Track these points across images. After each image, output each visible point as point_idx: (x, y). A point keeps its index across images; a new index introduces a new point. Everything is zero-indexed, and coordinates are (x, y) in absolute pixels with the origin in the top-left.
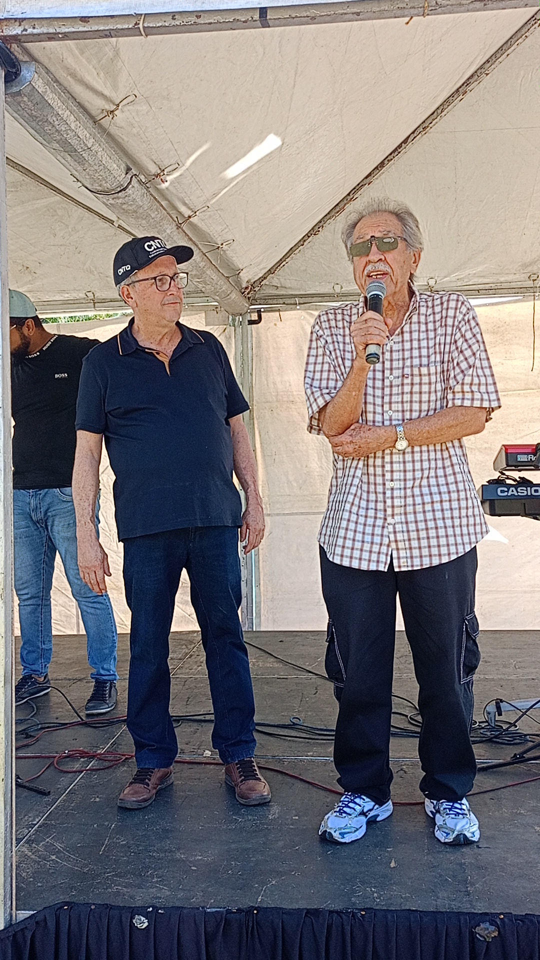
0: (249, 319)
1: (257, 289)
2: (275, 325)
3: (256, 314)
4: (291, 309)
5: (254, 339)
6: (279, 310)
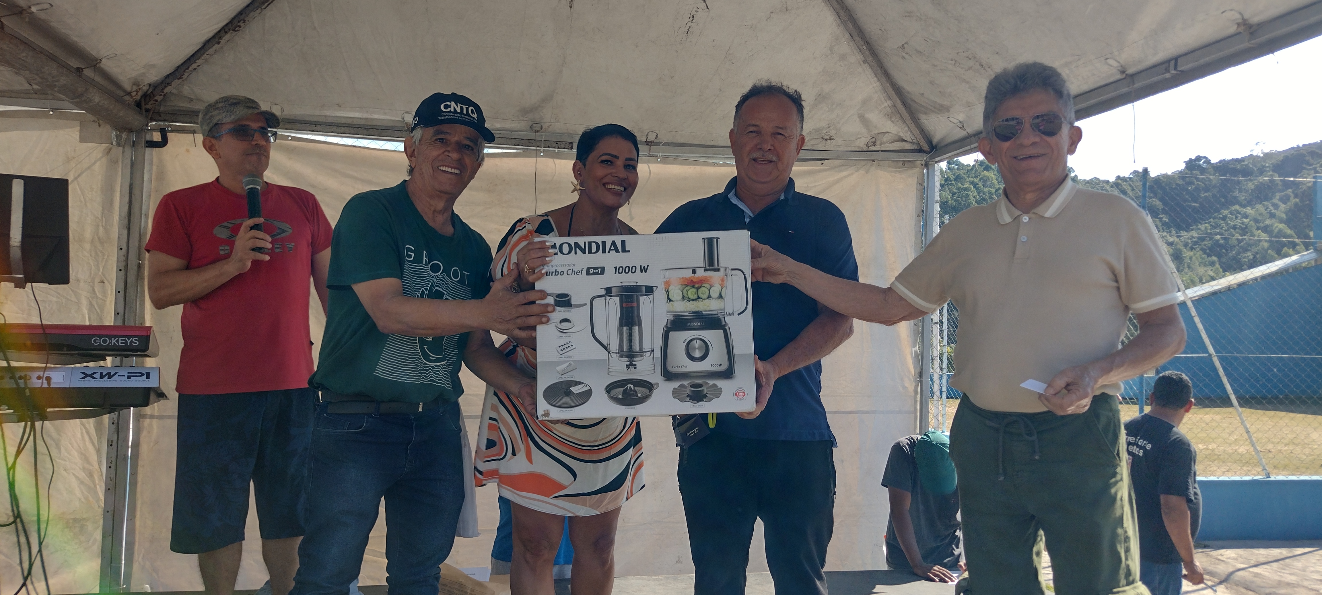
0: (148, 138)
1: (159, 98)
2: (188, 151)
3: (160, 133)
5: (154, 168)
6: (194, 131)
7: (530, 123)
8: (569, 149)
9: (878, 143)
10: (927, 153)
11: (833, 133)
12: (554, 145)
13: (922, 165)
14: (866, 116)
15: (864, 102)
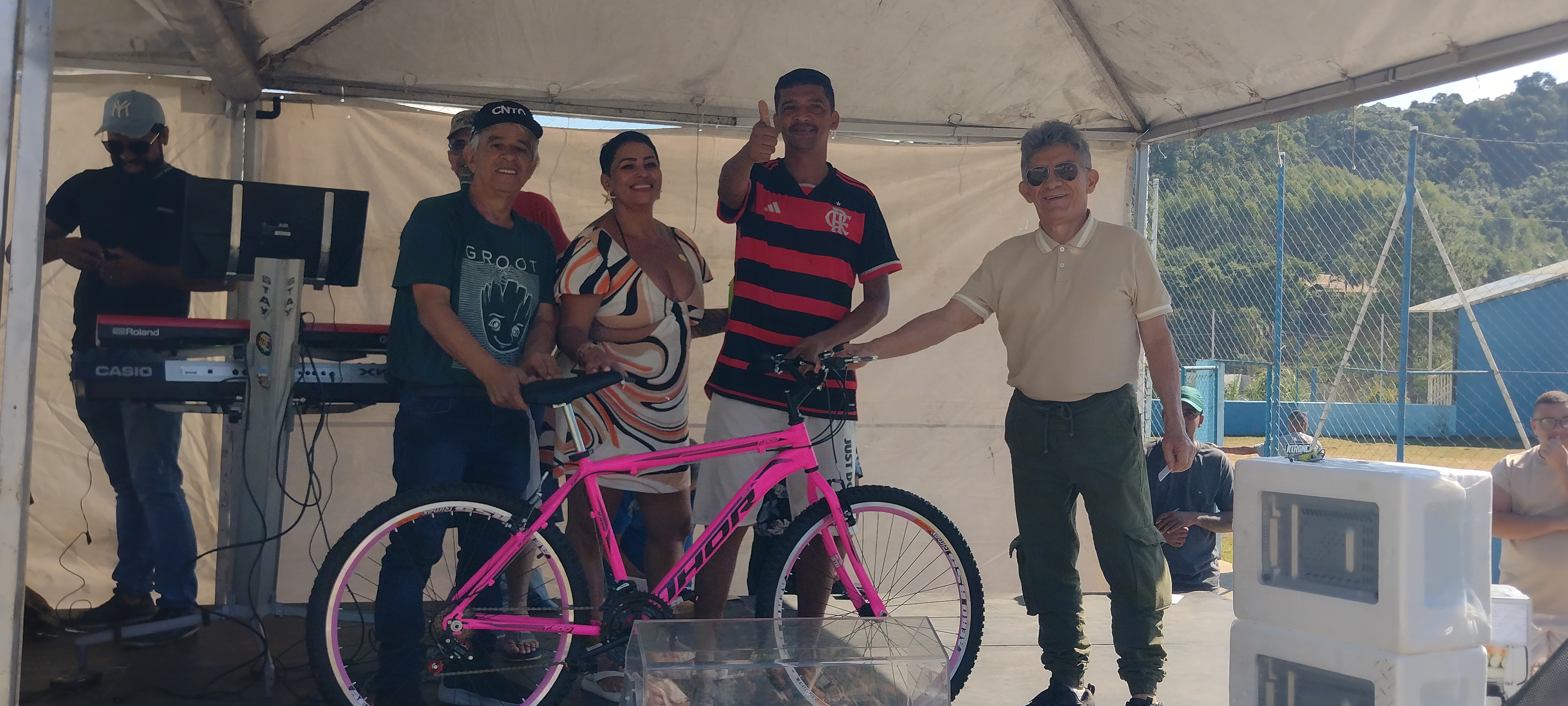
0: (259, 108)
2: (304, 124)
3: (272, 103)
4: (331, 103)
5: (265, 144)
6: (311, 100)
7: (691, 97)
8: (731, 125)
9: (1083, 121)
10: (1139, 132)
11: (1032, 110)
12: (716, 120)
13: (1133, 146)
14: (1072, 91)
15: (1070, 76)
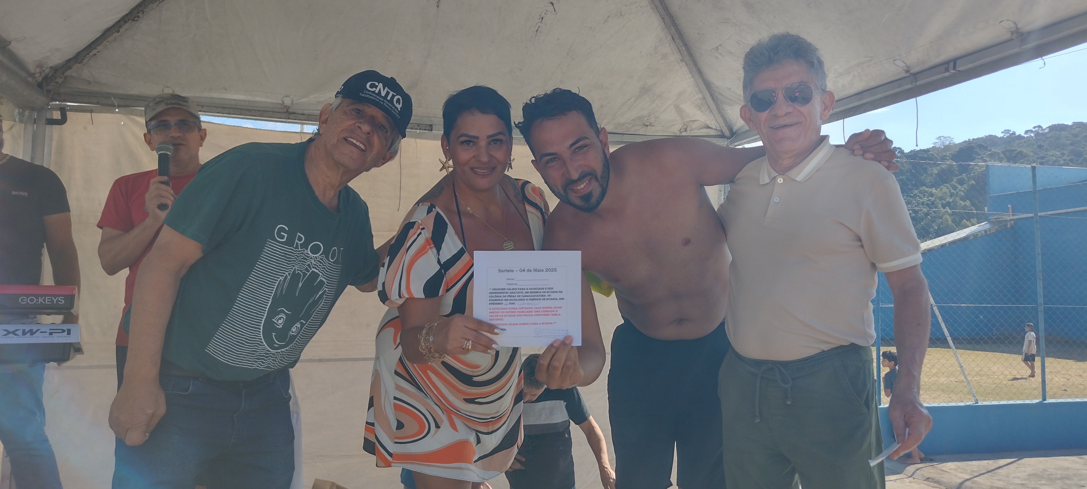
0: (49, 116)
1: (60, 80)
2: (85, 128)
3: (59, 112)
4: (108, 112)
5: (54, 144)
6: (91, 110)
8: (429, 130)
9: (688, 129)
10: (728, 138)
11: (652, 120)
12: (416, 127)
14: (681, 106)
15: (680, 94)
